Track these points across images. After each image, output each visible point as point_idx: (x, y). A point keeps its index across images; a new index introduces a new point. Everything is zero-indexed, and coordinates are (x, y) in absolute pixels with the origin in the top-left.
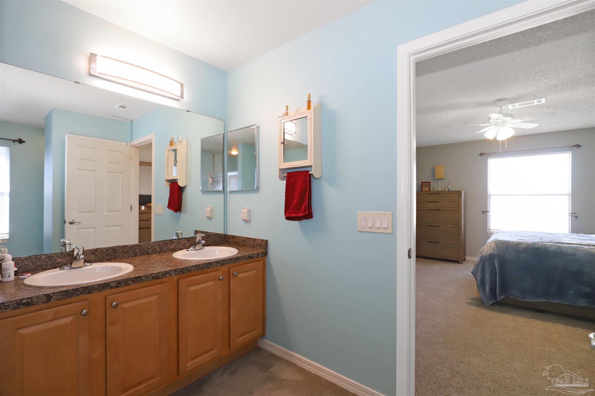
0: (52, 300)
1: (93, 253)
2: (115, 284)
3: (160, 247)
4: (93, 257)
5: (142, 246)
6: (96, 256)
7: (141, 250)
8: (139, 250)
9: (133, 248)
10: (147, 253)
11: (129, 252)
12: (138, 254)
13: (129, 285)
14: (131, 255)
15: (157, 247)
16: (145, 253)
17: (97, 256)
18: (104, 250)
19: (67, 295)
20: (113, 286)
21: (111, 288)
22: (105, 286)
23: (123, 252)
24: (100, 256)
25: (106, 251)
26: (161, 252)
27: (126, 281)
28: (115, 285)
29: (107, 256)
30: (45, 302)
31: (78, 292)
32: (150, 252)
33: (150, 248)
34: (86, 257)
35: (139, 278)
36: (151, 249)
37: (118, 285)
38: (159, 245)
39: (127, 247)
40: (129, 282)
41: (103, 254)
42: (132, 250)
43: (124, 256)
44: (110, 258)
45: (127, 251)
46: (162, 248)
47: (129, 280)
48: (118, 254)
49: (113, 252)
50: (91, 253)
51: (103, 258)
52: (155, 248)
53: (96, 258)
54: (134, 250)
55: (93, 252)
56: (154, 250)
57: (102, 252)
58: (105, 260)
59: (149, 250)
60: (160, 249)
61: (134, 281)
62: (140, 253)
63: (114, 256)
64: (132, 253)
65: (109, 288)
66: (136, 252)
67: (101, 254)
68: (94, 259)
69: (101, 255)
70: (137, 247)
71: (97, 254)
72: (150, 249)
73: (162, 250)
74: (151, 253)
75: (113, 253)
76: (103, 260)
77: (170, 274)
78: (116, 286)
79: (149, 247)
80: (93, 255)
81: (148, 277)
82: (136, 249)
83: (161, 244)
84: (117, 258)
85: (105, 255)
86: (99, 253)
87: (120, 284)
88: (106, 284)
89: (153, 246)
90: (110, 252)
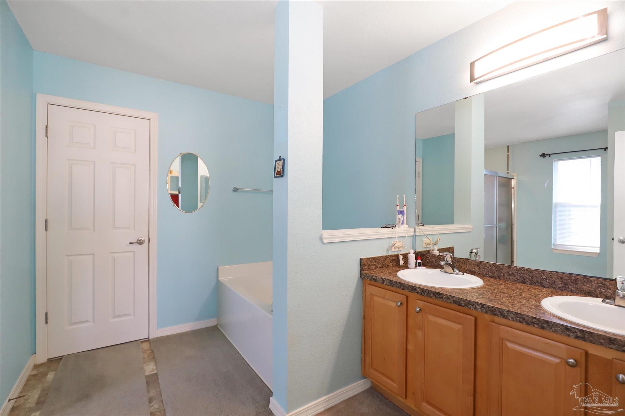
1: (478, 266)
3: (561, 281)
4: (477, 269)
5: (534, 272)
6: (480, 269)
7: (532, 277)
8: (529, 277)
9: (521, 272)
10: (541, 285)
11: (515, 275)
12: (527, 281)
14: (518, 279)
16: (537, 283)
18: (488, 265)
23: (508, 272)
24: (483, 270)
25: (489, 267)
26: (564, 289)
29: (491, 272)
33: (546, 279)
34: (471, 267)
35: (440, 296)
36: (548, 281)
38: (562, 278)
39: (513, 269)
41: (486, 269)
42: (519, 274)
43: (509, 278)
44: (493, 275)
45: (513, 274)
46: (567, 284)
48: (502, 274)
49: (497, 270)
50: (475, 265)
51: (486, 274)
52: (554, 281)
53: (480, 271)
54: (521, 275)
55: (477, 264)
56: (551, 284)
57: (485, 266)
58: (488, 275)
59: (544, 281)
60: (563, 285)
61: (436, 296)
62: (530, 280)
63: (498, 275)
64: (519, 278)
65: (416, 292)
66: (524, 278)
67: (484, 268)
69: (485, 269)
70: (526, 271)
73: (567, 287)
74: (547, 286)
75: (496, 270)
76: (486, 275)
77: (474, 306)
79: (544, 277)
80: (477, 267)
81: (449, 298)
83: (564, 278)
84: (501, 278)
85: (488, 271)
86: (482, 267)
87: (424, 292)
88: (414, 288)
89: (551, 277)
90: (494, 268)
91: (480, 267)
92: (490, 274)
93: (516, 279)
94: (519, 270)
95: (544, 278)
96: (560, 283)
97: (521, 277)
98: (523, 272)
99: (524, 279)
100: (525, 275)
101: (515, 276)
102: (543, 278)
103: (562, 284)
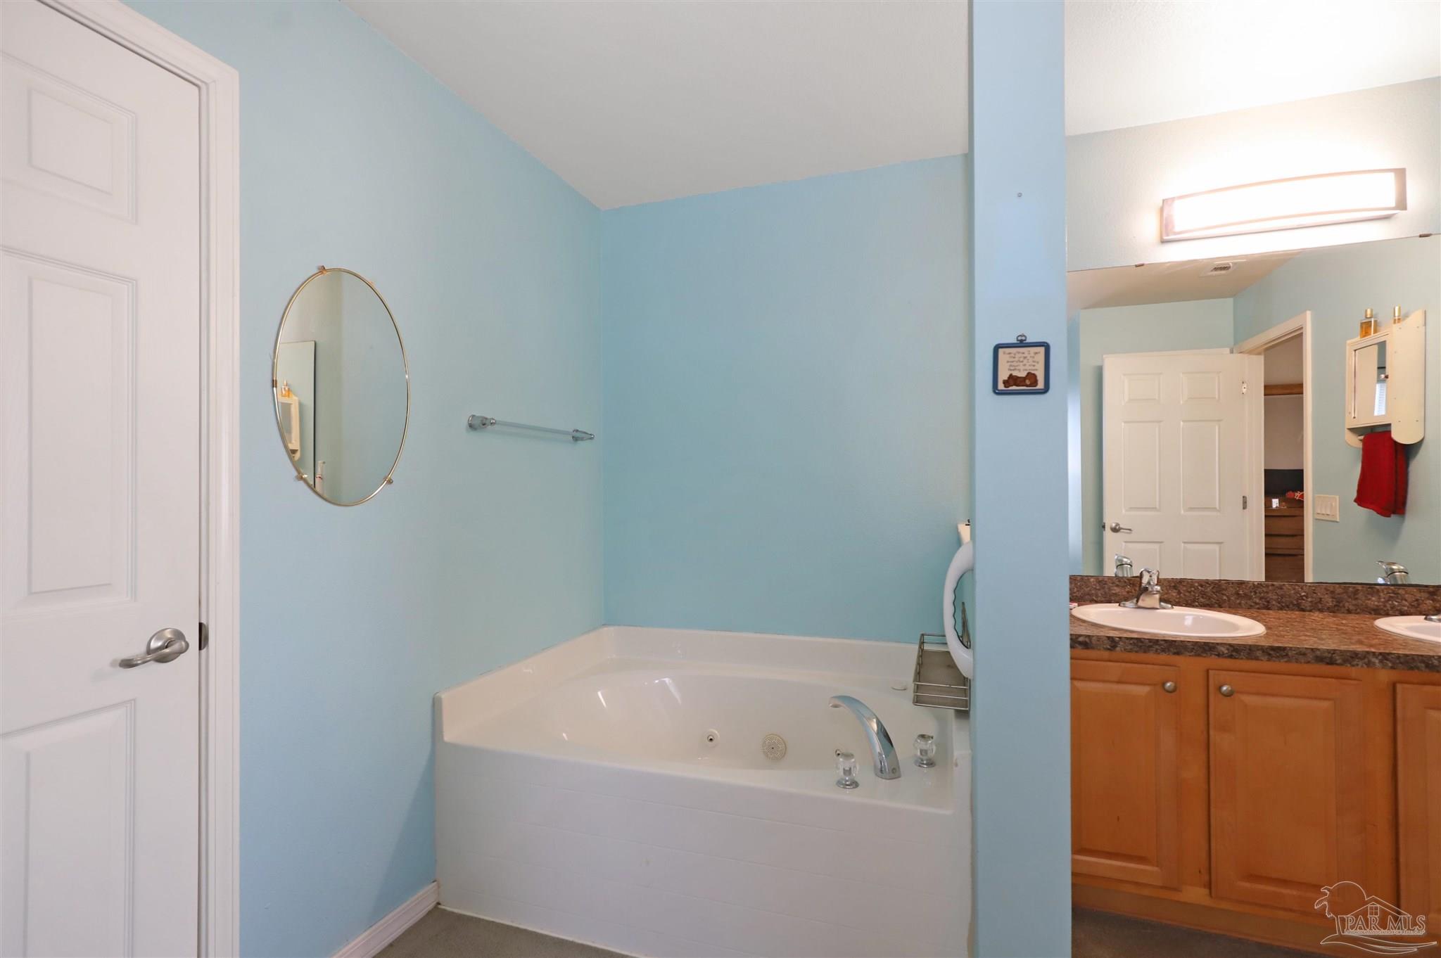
0: (1118, 649)
1: (1175, 587)
2: (1228, 649)
3: (1333, 598)
4: (1174, 594)
5: (1284, 587)
6: (1179, 593)
7: (1282, 596)
8: (1276, 597)
10: (1299, 607)
12: (1273, 605)
13: (1257, 659)
14: (1256, 603)
15: (1326, 596)
16: (1291, 606)
17: (1181, 593)
18: (1196, 584)
19: (1141, 646)
20: (1223, 652)
21: (1218, 655)
22: (1207, 648)
23: (1239, 593)
24: (1187, 594)
25: (1200, 588)
26: (1338, 610)
27: (1250, 650)
28: (1226, 652)
29: (1202, 597)
30: (1109, 649)
31: (1157, 647)
32: (1306, 604)
33: (1307, 597)
35: (1282, 652)
36: (1309, 600)
37: (1234, 654)
38: (1332, 592)
39: (1246, 586)
40: (1258, 655)
41: (1193, 592)
42: (1258, 595)
43: (1240, 604)
44: (1207, 602)
45: (1245, 594)
46: (1342, 601)
47: (1258, 650)
48: (1225, 598)
49: (1214, 591)
50: (1170, 587)
51: (1194, 601)
52: (1321, 599)
53: (1180, 597)
54: (1262, 595)
55: (1173, 584)
56: (1316, 603)
57: (1191, 587)
58: (1197, 604)
59: (1304, 600)
60: (1334, 603)
61: (1270, 654)
62: (1279, 603)
63: (1218, 600)
64: (1258, 601)
65: (1215, 654)
66: (1268, 599)
67: (1189, 590)
68: (1177, 598)
69: (1190, 592)
70: (1270, 588)
71: (1183, 589)
72: (1304, 598)
73: (1341, 605)
74: (1308, 608)
75: (1214, 593)
77: (1366, 659)
78: (1229, 654)
79: (1303, 594)
80: (1175, 591)
81: (1304, 654)
82: (1267, 593)
83: (1337, 592)
84: (1223, 606)
85: (1197, 595)
86: (1185, 588)
87: (1237, 652)
88: (1208, 646)
89: (1315, 593)
90: (1209, 589)
91: (1179, 591)
92: (1202, 600)
93: (1253, 604)
94: (1258, 587)
95: (1304, 596)
96: (1331, 600)
97: (1261, 598)
98: (1265, 589)
99: (1268, 602)
100: (1270, 595)
101: (1250, 598)
102: (1302, 596)
103: (1332, 601)
